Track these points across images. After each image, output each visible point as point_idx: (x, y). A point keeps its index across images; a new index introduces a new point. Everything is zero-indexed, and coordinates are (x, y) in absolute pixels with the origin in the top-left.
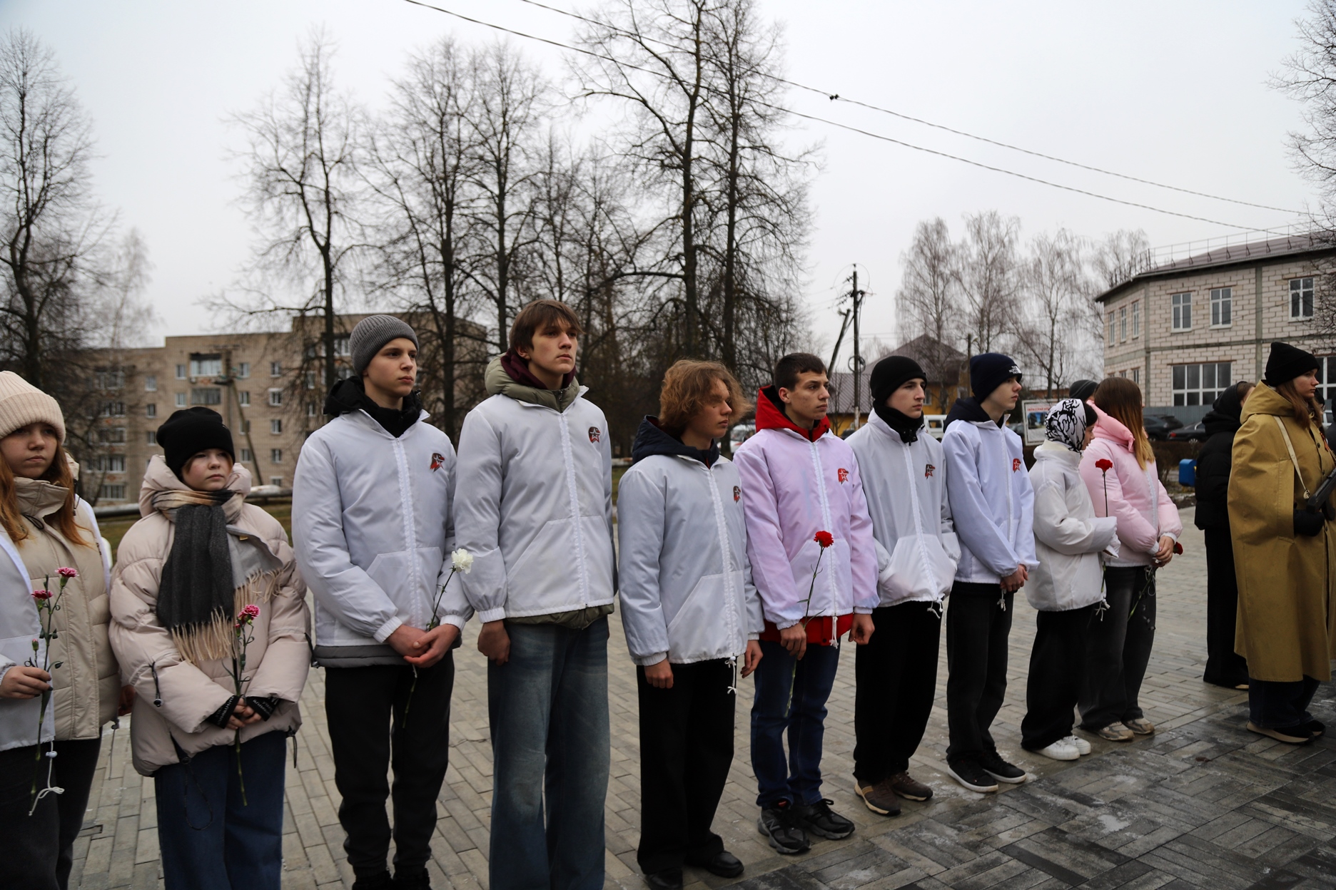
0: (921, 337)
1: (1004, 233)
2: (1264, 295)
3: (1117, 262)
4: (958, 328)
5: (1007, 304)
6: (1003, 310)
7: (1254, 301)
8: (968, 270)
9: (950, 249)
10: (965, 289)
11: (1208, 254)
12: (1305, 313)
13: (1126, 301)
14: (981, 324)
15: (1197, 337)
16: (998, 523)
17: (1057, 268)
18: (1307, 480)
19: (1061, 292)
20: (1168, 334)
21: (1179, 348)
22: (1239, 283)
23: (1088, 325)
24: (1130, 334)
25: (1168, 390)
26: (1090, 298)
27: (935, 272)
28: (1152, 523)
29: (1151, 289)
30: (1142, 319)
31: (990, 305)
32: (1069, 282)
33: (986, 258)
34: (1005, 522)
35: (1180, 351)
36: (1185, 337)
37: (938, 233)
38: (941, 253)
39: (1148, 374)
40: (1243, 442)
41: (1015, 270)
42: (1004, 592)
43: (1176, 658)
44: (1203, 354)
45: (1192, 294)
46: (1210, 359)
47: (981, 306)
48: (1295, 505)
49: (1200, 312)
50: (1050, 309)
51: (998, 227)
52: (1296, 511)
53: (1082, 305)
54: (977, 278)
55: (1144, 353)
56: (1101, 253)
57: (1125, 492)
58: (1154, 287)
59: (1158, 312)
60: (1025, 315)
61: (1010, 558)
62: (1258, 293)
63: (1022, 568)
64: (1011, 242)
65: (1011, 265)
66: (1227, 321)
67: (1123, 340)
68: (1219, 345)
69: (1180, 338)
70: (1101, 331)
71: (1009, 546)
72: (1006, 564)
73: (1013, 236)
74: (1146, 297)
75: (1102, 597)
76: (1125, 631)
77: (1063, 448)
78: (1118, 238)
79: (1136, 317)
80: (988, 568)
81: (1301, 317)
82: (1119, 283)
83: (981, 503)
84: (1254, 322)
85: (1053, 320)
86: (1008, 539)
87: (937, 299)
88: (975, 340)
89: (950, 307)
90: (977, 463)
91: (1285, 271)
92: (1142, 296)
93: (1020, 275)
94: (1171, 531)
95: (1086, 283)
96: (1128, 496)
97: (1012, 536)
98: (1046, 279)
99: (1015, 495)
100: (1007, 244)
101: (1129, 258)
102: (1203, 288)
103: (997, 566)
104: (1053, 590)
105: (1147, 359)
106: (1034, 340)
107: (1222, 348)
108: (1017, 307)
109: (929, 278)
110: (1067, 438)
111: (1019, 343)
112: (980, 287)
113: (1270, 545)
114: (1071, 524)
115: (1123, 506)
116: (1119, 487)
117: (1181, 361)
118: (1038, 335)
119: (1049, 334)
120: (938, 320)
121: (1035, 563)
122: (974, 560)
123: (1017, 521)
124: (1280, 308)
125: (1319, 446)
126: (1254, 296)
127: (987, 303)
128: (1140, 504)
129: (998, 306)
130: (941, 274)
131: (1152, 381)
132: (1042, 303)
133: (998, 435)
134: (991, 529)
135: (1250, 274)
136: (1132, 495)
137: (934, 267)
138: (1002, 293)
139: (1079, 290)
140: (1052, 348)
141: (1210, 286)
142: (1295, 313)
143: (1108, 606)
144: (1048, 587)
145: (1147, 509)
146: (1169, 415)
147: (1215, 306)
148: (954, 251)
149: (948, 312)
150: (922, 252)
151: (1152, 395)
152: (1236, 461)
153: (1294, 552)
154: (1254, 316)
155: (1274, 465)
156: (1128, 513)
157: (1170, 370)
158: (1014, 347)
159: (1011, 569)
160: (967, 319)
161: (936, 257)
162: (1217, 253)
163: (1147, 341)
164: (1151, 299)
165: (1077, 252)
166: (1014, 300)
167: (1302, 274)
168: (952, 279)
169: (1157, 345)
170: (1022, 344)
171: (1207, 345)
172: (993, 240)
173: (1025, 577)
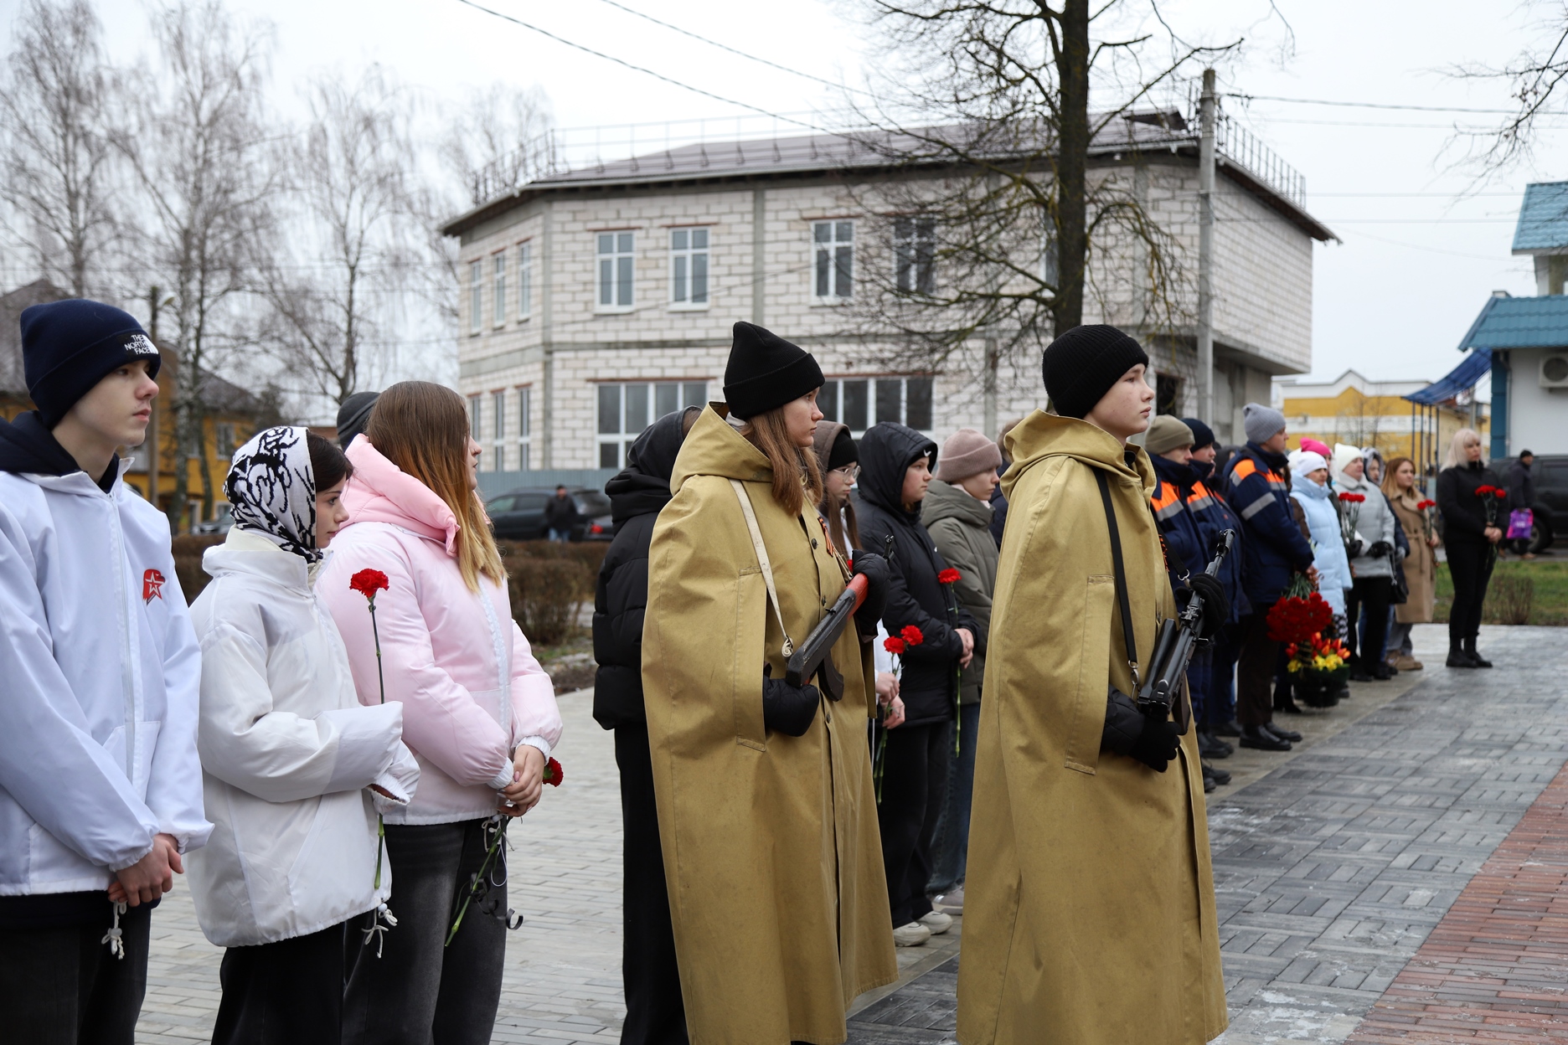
0: (33, 285)
1: (238, 56)
2: (768, 247)
3: (489, 153)
4: (129, 270)
5: (246, 222)
6: (240, 234)
7: (749, 260)
8: (153, 134)
9: (107, 77)
10: (145, 179)
11: (668, 155)
12: (839, 292)
13: (505, 237)
14: (184, 266)
15: (643, 325)
16: (101, 733)
17: (363, 151)
18: (791, 616)
19: (372, 206)
20: (588, 316)
21: (609, 346)
22: (725, 219)
23: (429, 286)
24: (513, 312)
25: (587, 434)
26: (434, 225)
27: (67, 126)
28: (497, 717)
29: (558, 217)
30: (538, 280)
31: (207, 223)
32: (387, 183)
33: (197, 110)
34: (120, 731)
35: (612, 353)
36: (620, 324)
37: (77, 31)
38: (86, 82)
39: (547, 399)
40: (671, 535)
41: (267, 146)
42: (121, 908)
43: (564, 1019)
44: (657, 362)
45: (636, 234)
46: (669, 373)
47: (185, 223)
48: (767, 670)
49: (651, 274)
50: (347, 246)
51: (225, 37)
52: (768, 683)
53: (417, 240)
54: (174, 153)
55: (539, 354)
56: (458, 129)
57: (439, 648)
58: (561, 213)
59: (570, 267)
60: (289, 253)
61: (129, 819)
62: (758, 242)
63: (167, 843)
64: (255, 77)
65: (259, 135)
66: (700, 296)
67: (498, 324)
68: (686, 344)
69: (612, 324)
70: (454, 302)
71: (130, 793)
72: (120, 837)
73: (261, 66)
74: (547, 234)
75: (379, 897)
76: (436, 975)
77: (267, 545)
78: (493, 99)
79: (526, 276)
80: (74, 854)
81: (831, 298)
82: (492, 199)
83: (50, 683)
84: (749, 301)
85: (352, 268)
86: (130, 777)
87: (73, 196)
88: (169, 302)
89: (109, 218)
90: (41, 582)
91: (804, 204)
92: (538, 231)
93: (278, 159)
94: (538, 735)
95: (425, 191)
96: (444, 659)
97: (140, 763)
98: (338, 175)
99: (146, 660)
100: (246, 81)
101: (514, 146)
102: (657, 223)
103: (96, 844)
104: (245, 894)
105: (547, 366)
106: (310, 313)
107: (691, 351)
108: (273, 233)
109: (53, 143)
110: (272, 520)
111: (274, 316)
112: (181, 177)
113: (721, 756)
114: (278, 729)
115: (432, 681)
116: (426, 636)
117: (612, 374)
118: (318, 301)
119: (344, 299)
120: (77, 246)
121: (202, 826)
122: (34, 834)
123: (153, 726)
124: (794, 277)
125: (814, 545)
126: (749, 249)
127: (200, 215)
128: (473, 677)
129: (226, 226)
130: (86, 135)
131: (557, 414)
132: (328, 228)
133: (100, 510)
134: (78, 749)
135: (742, 202)
136: (455, 655)
137: (65, 113)
138: (238, 196)
139: (410, 206)
140: (350, 333)
141: (668, 222)
142: (822, 290)
143: (392, 920)
144: (235, 888)
145: (486, 687)
146: (589, 487)
147: (679, 262)
148: (116, 83)
149: (105, 230)
150: (36, 72)
151: (556, 444)
152: (657, 577)
153: (766, 770)
154: (749, 290)
155: (729, 585)
156: (446, 696)
157: (591, 394)
158: (262, 323)
159: (135, 850)
160: (150, 250)
161: (72, 90)
162: (683, 152)
163: (546, 327)
164: (557, 238)
165: (408, 120)
166: (265, 215)
167: (836, 212)
168: (111, 150)
169: (567, 338)
170: (281, 318)
171: (663, 344)
172: (213, 67)
173: (175, 866)
